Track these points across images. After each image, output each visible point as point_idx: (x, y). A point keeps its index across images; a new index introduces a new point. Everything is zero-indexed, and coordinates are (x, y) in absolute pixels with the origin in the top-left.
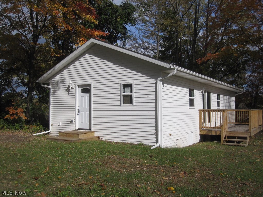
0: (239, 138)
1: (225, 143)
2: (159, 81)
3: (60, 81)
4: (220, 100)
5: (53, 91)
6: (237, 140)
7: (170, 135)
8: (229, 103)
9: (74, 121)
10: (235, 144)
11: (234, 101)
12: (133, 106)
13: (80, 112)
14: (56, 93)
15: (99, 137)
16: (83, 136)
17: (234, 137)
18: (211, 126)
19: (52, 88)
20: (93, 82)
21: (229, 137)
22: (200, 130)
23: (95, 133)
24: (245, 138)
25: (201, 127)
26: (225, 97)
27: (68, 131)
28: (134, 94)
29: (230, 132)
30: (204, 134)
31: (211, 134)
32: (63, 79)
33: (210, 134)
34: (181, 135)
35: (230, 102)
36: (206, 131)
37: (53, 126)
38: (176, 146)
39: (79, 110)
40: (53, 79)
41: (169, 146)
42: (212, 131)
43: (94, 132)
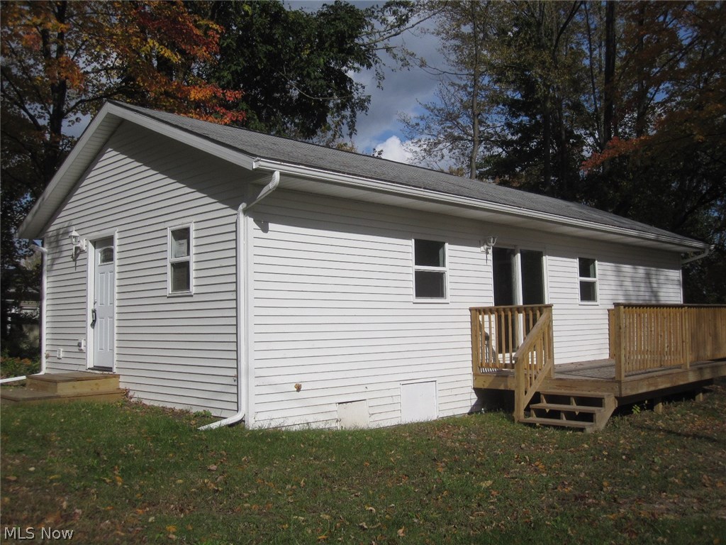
0: (582, 401)
1: (534, 418)
2: (241, 215)
3: (61, 232)
4: (595, 277)
5: (49, 261)
6: (573, 407)
7: (299, 388)
8: (652, 287)
9: (83, 343)
10: (563, 421)
11: (677, 283)
12: (192, 296)
13: (98, 320)
14: (55, 267)
15: (126, 392)
16: (74, 387)
17: (565, 399)
18: (506, 362)
19: (49, 252)
20: (118, 229)
21: (552, 398)
22: (476, 375)
23: (122, 379)
24: (598, 402)
25: (477, 365)
26: (627, 268)
27: (67, 372)
28: (192, 259)
29: (561, 379)
30: (486, 386)
31: (506, 386)
32: (66, 224)
33: (502, 388)
34: (365, 390)
35: (655, 285)
36: (492, 378)
37: (49, 360)
38: (334, 425)
39: (94, 311)
40: (52, 228)
41: (289, 422)
42: (508, 379)
43: (118, 376)
